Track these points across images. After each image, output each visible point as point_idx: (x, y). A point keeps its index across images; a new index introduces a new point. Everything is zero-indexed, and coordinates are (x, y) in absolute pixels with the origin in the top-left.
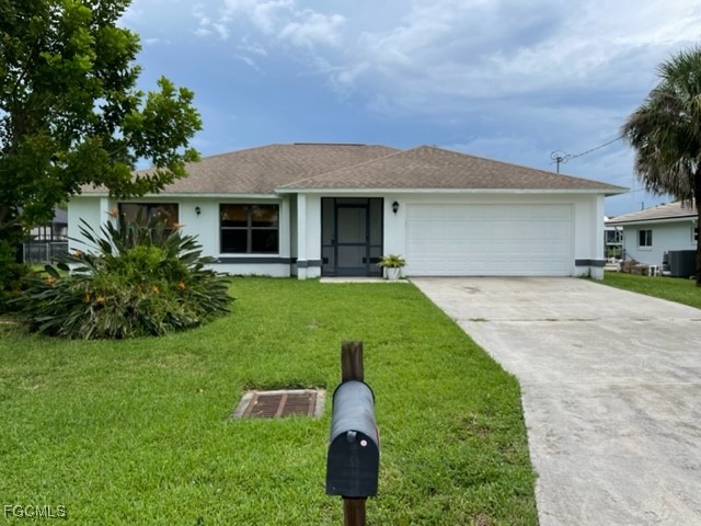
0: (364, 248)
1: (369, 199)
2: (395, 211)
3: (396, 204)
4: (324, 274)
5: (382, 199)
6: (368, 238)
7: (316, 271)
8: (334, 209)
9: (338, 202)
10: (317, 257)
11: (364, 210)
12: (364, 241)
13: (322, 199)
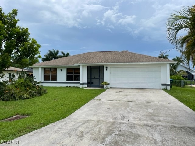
0: (98, 79)
1: (100, 66)
2: (107, 69)
3: (107, 67)
4: (88, 87)
5: (103, 66)
6: (99, 77)
7: (86, 86)
8: (91, 69)
9: (92, 67)
10: (86, 82)
11: (98, 69)
12: (98, 78)
13: (88, 66)
